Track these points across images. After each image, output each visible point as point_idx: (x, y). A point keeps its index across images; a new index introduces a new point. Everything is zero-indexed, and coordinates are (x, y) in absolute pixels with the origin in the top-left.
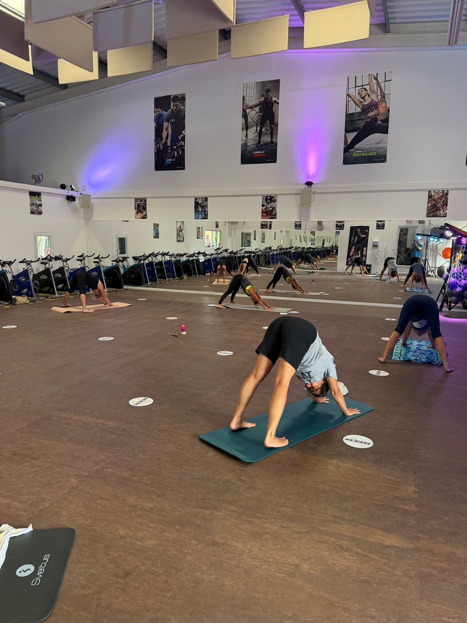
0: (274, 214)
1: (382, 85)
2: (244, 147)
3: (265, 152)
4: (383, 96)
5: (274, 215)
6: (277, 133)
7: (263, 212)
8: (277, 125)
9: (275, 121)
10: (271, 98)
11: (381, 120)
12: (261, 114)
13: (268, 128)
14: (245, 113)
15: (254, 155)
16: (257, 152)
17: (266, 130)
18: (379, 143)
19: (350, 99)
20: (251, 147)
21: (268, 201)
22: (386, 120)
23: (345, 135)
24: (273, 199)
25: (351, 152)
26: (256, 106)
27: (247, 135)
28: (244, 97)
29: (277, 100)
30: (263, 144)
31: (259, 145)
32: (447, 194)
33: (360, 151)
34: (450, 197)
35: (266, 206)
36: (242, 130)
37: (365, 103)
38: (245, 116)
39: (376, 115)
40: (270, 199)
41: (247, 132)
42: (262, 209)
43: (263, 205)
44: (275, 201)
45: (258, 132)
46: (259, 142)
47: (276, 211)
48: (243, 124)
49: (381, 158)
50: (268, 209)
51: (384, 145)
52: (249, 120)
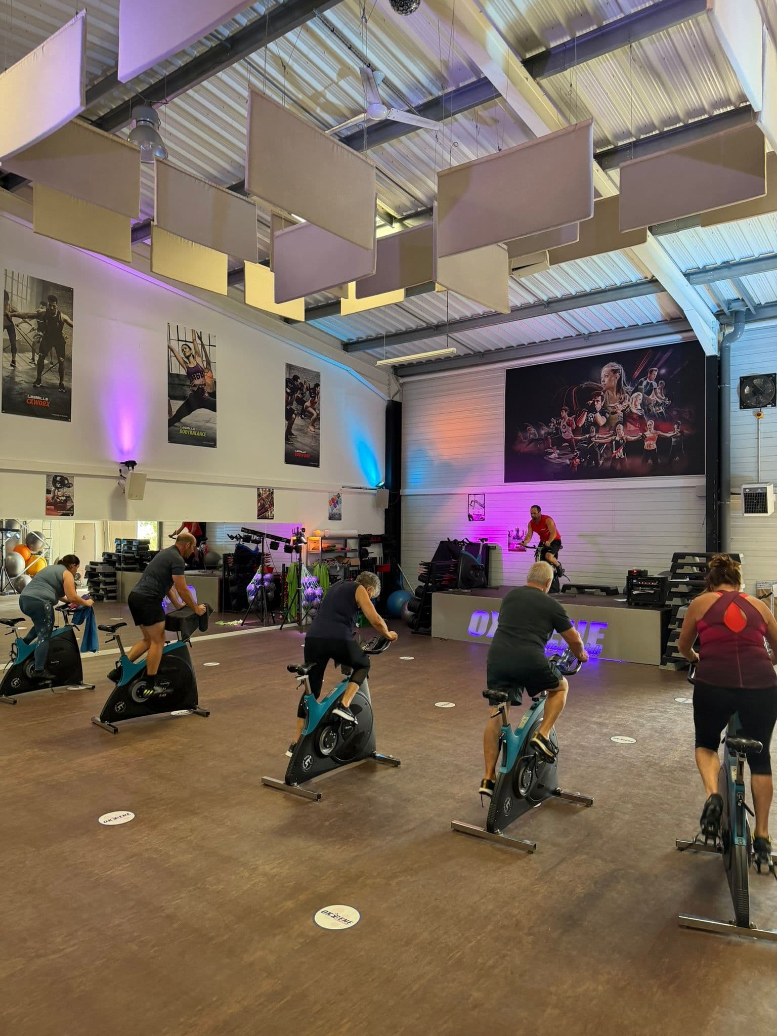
0: (68, 507)
1: (207, 348)
2: (9, 381)
3: (50, 400)
4: (209, 363)
5: (69, 510)
6: (71, 373)
7: (48, 503)
8: (70, 360)
9: (67, 353)
10: (59, 313)
11: (208, 393)
12: (41, 334)
13: (55, 361)
14: (10, 323)
15: (29, 401)
16: (35, 397)
17: (52, 363)
18: (208, 421)
19: (172, 354)
20: (23, 386)
21: (58, 485)
22: (213, 394)
23: (169, 401)
24: (66, 482)
25: (177, 427)
26: (32, 317)
27: (14, 362)
28: (6, 294)
29: (69, 321)
30: (45, 385)
31: (37, 386)
32: (272, 493)
33: (187, 428)
34: (275, 496)
35: (54, 492)
36: (4, 350)
37: (192, 366)
38: (10, 328)
39: (202, 385)
40: (60, 481)
41: (14, 357)
42: (47, 498)
43: (48, 492)
44: (69, 485)
45: (36, 363)
46: (39, 380)
47: (72, 502)
48: (4, 340)
49: (210, 441)
50: (58, 498)
51: (213, 425)
52: (18, 337)
